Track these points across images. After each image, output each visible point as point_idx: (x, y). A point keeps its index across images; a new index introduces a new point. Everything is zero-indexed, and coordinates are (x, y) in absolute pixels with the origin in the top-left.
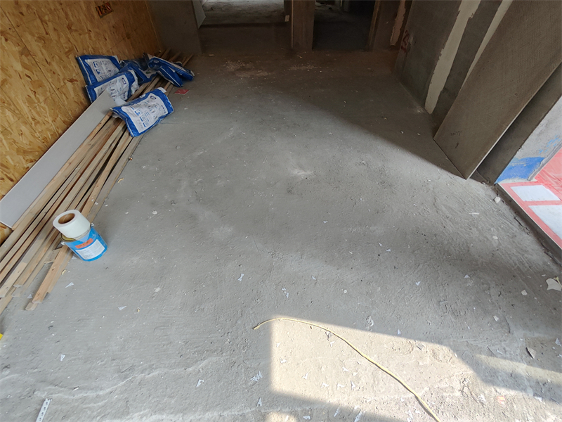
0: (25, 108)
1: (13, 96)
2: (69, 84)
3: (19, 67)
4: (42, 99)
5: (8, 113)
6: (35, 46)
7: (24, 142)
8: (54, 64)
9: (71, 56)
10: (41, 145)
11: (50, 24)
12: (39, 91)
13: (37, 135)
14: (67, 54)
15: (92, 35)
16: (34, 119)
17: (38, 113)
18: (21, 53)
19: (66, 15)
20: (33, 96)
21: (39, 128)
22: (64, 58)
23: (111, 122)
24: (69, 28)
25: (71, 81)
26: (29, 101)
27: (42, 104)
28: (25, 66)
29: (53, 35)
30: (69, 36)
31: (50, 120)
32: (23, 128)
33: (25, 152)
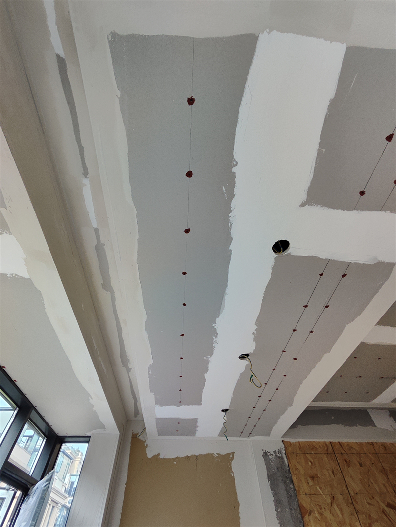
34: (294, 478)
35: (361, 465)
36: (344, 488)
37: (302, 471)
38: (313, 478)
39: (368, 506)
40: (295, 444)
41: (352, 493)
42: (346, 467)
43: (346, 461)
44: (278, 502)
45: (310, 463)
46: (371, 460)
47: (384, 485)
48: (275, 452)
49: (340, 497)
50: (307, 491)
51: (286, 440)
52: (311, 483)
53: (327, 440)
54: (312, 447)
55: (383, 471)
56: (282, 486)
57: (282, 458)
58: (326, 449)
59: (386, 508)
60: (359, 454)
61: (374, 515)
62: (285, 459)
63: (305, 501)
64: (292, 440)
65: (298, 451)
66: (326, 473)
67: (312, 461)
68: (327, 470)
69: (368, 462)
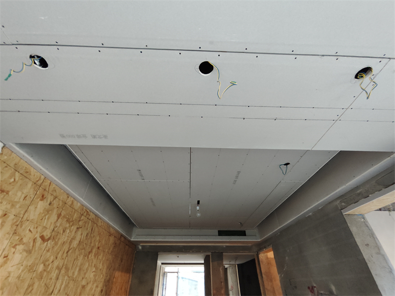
35: (50, 204)
36: (22, 212)
39: (28, 231)
41: (25, 218)
42: (39, 199)
43: (43, 196)
45: (13, 180)
46: (59, 205)
47: (51, 223)
49: (12, 218)
55: (59, 216)
58: (37, 179)
59: (38, 238)
60: (56, 197)
61: (25, 240)
65: (12, 165)
66: (19, 194)
67: (17, 179)
68: (23, 193)
69: (55, 206)
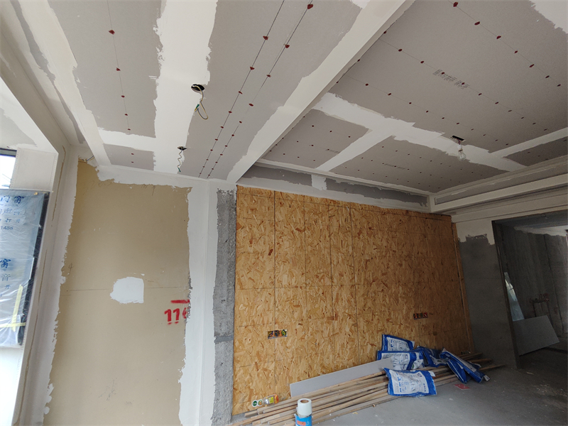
0: (338, 347)
1: (337, 340)
2: (369, 346)
3: (348, 330)
4: (349, 347)
5: (329, 346)
6: (362, 323)
7: (326, 362)
8: (367, 334)
9: (380, 333)
10: (333, 368)
11: (377, 317)
12: (350, 343)
13: (335, 362)
14: (378, 332)
15: (402, 326)
16: (339, 354)
17: (342, 353)
18: (353, 325)
19: (390, 314)
20: (345, 344)
21: (338, 359)
22: (375, 333)
23: (382, 377)
24: (388, 320)
25: (372, 345)
26: (343, 346)
27: (348, 350)
28: (351, 330)
29: (375, 321)
30: (385, 324)
31: (346, 358)
32: (331, 356)
33: (324, 367)
34: (238, 209)
35: (290, 207)
36: (273, 218)
37: (246, 205)
38: (252, 210)
39: (284, 228)
40: (246, 189)
41: (276, 220)
42: (279, 207)
43: (281, 203)
44: (220, 220)
45: (254, 201)
46: (298, 205)
47: (300, 219)
48: (228, 191)
49: (267, 222)
50: (245, 216)
51: (239, 185)
52: (250, 212)
53: (273, 190)
54: (260, 192)
55: (304, 212)
56: (227, 212)
57: (233, 196)
58: (270, 194)
59: (295, 231)
60: (292, 201)
61: (285, 233)
62: (235, 197)
63: (241, 221)
64: (245, 186)
65: (248, 193)
66: (263, 208)
67: (256, 200)
68: (265, 207)
69: (296, 206)
